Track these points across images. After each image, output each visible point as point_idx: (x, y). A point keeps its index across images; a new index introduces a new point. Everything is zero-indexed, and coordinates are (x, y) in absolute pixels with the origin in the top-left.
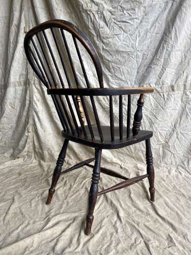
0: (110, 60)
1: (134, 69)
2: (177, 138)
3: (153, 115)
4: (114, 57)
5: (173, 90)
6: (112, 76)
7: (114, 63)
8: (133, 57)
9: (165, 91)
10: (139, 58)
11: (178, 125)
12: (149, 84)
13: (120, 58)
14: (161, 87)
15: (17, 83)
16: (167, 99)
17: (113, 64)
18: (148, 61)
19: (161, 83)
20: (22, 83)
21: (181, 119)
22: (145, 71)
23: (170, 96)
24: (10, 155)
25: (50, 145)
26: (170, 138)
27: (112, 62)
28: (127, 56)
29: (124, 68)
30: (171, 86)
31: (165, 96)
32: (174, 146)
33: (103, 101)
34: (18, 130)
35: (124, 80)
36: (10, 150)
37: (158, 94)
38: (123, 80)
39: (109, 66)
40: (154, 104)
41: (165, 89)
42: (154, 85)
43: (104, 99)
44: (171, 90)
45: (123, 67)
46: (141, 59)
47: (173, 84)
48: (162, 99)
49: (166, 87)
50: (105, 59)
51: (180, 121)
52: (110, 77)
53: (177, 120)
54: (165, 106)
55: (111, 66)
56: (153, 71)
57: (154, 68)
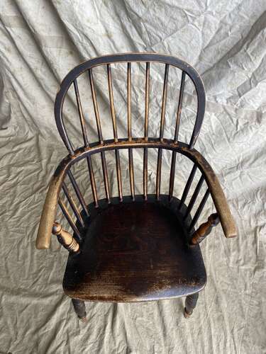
0: (140, 14)
1: (193, 48)
2: (240, 176)
3: (210, 141)
4: (151, 12)
5: (259, 121)
7: (151, 24)
8: (196, 23)
9: (242, 117)
10: (209, 28)
11: (247, 164)
12: (215, 98)
13: (163, 19)
14: (236, 110)
16: (242, 130)
17: (148, 26)
18: (229, 42)
19: (239, 102)
21: (255, 160)
22: (215, 62)
23: (249, 128)
25: (46, 123)
26: (229, 173)
27: (146, 21)
28: (180, 18)
29: (172, 42)
30: (257, 112)
31: (241, 124)
32: (232, 183)
37: (228, 117)
40: (217, 127)
41: (244, 114)
42: (226, 101)
44: (255, 119)
45: (170, 38)
46: (214, 32)
47: (263, 112)
48: (233, 126)
49: (247, 111)
51: (253, 162)
53: (250, 157)
54: (234, 138)
55: (144, 29)
56: (230, 78)
57: (233, 72)
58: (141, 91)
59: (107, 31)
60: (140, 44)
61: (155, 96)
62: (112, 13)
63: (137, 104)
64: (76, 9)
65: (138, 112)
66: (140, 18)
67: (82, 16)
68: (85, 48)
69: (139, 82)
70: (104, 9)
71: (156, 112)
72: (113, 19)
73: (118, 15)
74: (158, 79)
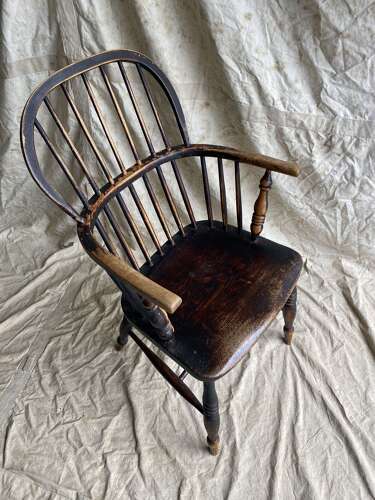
0: (342, 28)
4: (360, 22)
6: (333, 76)
7: (354, 40)
15: (29, 64)
17: (348, 42)
20: (46, 65)
24: (44, 228)
27: (349, 36)
33: (295, 141)
34: (55, 178)
35: (367, 90)
36: (41, 217)
38: (364, 92)
39: (335, 48)
43: (298, 136)
50: (329, 24)
52: (326, 78)
55: (340, 49)
58: (318, 137)
59: (277, 62)
60: (326, 71)
61: (340, 139)
62: (289, 37)
63: (311, 155)
64: (244, 37)
65: (311, 167)
66: (338, 34)
67: (250, 46)
68: (245, 90)
69: (316, 125)
70: (277, 34)
71: (338, 161)
72: (288, 44)
73: (297, 38)
74: (345, 115)
